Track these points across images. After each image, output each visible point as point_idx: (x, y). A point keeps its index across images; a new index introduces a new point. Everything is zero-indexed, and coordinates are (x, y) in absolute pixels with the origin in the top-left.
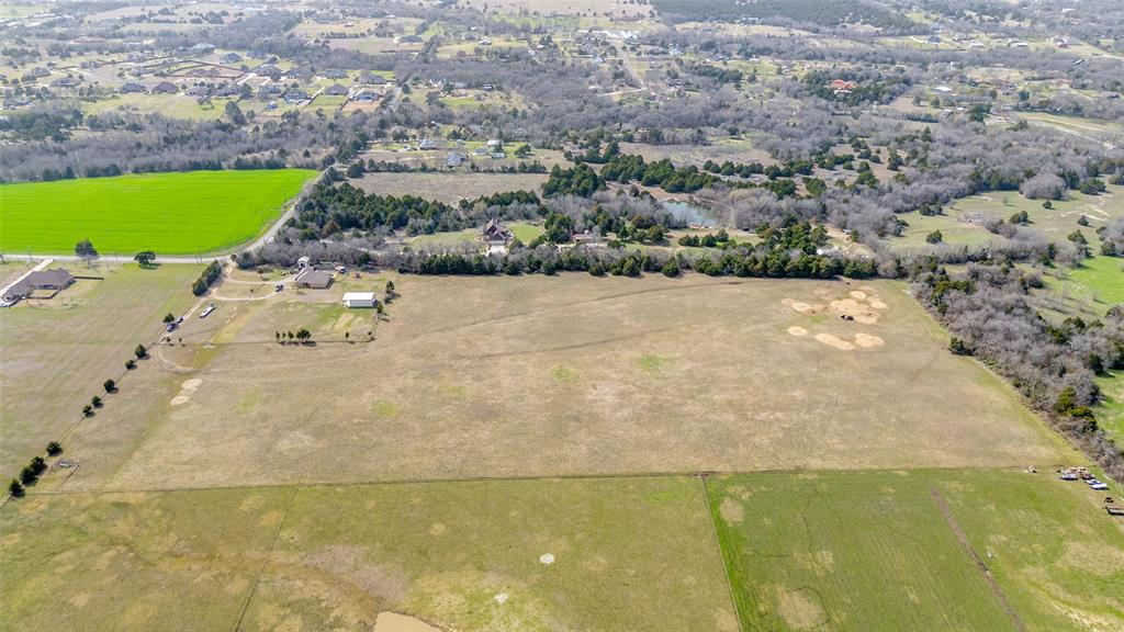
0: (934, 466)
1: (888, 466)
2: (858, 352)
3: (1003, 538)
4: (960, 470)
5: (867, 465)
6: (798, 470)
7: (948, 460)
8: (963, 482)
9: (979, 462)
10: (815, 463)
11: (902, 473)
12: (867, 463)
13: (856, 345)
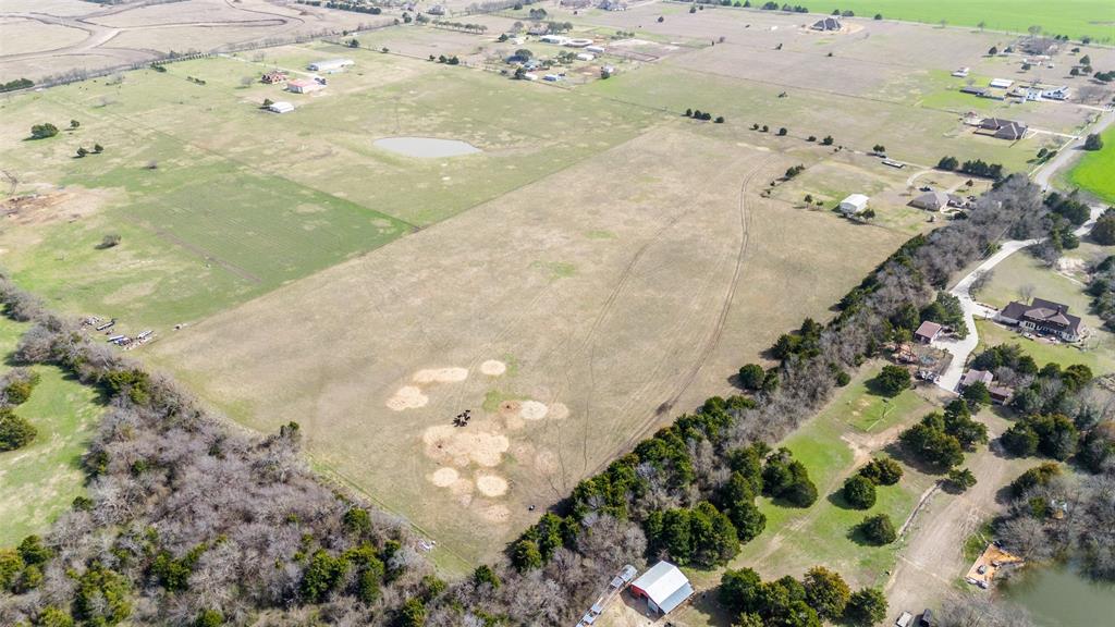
0: (264, 297)
1: (299, 282)
2: (404, 375)
3: (200, 277)
4: (242, 302)
5: (316, 276)
6: (363, 254)
7: (256, 305)
8: (237, 297)
9: (226, 315)
10: (355, 262)
11: (287, 282)
12: (317, 277)
13: (415, 384)
